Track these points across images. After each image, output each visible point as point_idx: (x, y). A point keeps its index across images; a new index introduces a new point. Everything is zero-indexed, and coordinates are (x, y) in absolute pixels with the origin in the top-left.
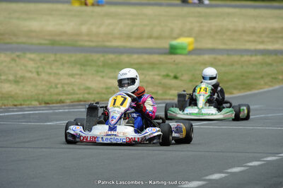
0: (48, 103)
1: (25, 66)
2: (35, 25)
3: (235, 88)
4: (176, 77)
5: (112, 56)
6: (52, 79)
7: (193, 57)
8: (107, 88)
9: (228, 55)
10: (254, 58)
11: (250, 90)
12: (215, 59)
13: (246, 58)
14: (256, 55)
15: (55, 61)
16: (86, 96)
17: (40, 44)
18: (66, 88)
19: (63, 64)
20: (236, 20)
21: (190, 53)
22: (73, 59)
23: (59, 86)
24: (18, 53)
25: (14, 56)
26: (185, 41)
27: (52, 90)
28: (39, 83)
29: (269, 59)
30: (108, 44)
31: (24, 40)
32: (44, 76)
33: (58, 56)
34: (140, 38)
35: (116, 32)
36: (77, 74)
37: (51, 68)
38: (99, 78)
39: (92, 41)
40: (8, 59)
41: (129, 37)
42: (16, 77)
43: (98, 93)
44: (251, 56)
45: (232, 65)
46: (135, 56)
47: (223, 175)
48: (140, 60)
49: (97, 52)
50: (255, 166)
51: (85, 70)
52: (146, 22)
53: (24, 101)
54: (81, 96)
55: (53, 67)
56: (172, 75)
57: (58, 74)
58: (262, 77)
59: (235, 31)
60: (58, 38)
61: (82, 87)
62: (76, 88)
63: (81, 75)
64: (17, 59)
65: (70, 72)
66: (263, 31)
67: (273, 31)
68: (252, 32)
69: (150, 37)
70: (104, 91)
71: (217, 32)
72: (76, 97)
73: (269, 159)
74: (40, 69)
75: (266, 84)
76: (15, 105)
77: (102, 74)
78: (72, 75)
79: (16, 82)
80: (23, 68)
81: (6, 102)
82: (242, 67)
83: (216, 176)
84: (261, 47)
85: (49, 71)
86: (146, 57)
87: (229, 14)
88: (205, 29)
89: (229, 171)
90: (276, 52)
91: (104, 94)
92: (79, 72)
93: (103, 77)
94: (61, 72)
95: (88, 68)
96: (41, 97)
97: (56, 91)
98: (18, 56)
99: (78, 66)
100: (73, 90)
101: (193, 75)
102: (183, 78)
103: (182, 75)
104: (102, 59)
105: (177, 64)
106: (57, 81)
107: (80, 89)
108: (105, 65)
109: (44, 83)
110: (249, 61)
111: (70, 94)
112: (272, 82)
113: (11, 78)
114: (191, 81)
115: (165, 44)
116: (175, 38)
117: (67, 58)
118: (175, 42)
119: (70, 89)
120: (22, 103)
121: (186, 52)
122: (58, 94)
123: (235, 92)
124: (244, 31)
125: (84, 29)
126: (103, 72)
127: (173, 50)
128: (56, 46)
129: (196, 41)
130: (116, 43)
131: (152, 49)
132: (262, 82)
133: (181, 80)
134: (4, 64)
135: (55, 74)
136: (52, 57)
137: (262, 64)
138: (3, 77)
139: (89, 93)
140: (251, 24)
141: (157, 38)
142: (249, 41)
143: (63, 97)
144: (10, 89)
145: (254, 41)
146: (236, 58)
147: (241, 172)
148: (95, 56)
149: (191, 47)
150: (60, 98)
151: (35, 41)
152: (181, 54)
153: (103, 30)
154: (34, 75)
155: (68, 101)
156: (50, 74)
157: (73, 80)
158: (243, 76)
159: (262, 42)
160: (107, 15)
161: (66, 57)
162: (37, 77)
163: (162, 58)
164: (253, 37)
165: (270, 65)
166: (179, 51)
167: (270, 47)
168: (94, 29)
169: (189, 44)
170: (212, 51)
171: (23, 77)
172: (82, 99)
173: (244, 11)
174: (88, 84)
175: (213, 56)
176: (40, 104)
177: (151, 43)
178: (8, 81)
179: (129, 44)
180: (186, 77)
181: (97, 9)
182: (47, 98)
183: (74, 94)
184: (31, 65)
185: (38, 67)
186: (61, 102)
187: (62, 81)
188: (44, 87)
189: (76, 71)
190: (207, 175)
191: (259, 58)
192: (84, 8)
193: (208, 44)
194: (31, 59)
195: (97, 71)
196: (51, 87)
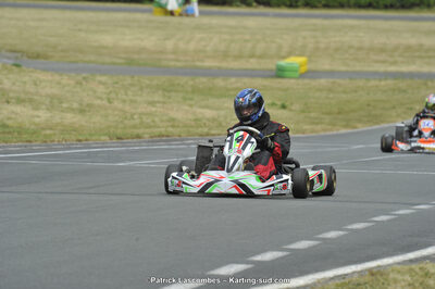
0: (121, 139)
1: (95, 92)
2: (107, 39)
3: (360, 121)
4: (284, 107)
5: (204, 80)
6: (127, 108)
7: (306, 81)
8: (196, 120)
9: (351, 79)
10: (383, 83)
11: (377, 123)
12: (334, 83)
13: (373, 83)
14: (386, 79)
15: (132, 85)
16: (171, 129)
17: (114, 64)
18: (144, 119)
19: (141, 89)
20: (361, 34)
21: (303, 76)
22: (155, 82)
23: (135, 117)
24: (84, 75)
25: (79, 78)
26: (296, 61)
27: (126, 122)
28: (110, 111)
29: (402, 84)
30: (198, 64)
31: (93, 58)
32: (117, 104)
33: (136, 78)
34: (239, 57)
35: (208, 49)
36: (159, 102)
37: (126, 94)
38: (187, 108)
39: (177, 60)
40: (72, 82)
41: (225, 55)
42: (81, 105)
43: (185, 126)
44: (380, 80)
45: (356, 91)
46: (233, 80)
47: (341, 233)
48: (239, 85)
49: (185, 74)
50: (383, 222)
51: (169, 98)
52: (247, 37)
53: (90, 135)
54: (163, 129)
55: (130, 93)
56: (279, 103)
57: (135, 102)
58: (394, 108)
59: (360, 49)
60: (136, 57)
61: (165, 118)
62: (156, 119)
63: (164, 103)
64: (84, 83)
65: (150, 99)
66: (396, 48)
67: (408, 48)
68: (382, 50)
69: (252, 56)
70: (193, 123)
71: (337, 50)
72: (156, 131)
73: (401, 212)
74: (113, 95)
75: (398, 116)
76: (80, 141)
77: (191, 102)
78: (152, 103)
79: (82, 111)
80: (90, 93)
81: (67, 136)
82: (368, 94)
83: (332, 234)
84: (393, 69)
85: (124, 97)
86: (246, 80)
87: (352, 27)
88: (322, 46)
89: (349, 227)
90: (411, 75)
91: (192, 127)
92: (161, 99)
93: (191, 106)
94: (139, 99)
95: (173, 94)
96: (112, 130)
97: (132, 122)
98: (84, 78)
99: (160, 92)
100: (153, 121)
101: (306, 104)
102: (293, 108)
103: (292, 104)
104: (191, 83)
105: (286, 90)
106: (133, 111)
107: (162, 121)
108: (195, 90)
109: (116, 113)
110: (377, 86)
111: (150, 127)
112: (405, 113)
113: (75, 105)
114: (303, 111)
115: (270, 65)
116: (284, 58)
117: (148, 82)
118: (283, 63)
119: (149, 121)
120: (89, 138)
121: (297, 75)
122: (134, 127)
123: (359, 125)
124: (371, 49)
125: (170, 45)
126: (191, 99)
127: (280, 73)
128: (134, 66)
129: (310, 61)
130: (208, 63)
131: (253, 70)
132: (394, 114)
133: (291, 110)
134: (67, 88)
135: (132, 101)
136: (129, 80)
137: (394, 90)
138: (65, 105)
139: (173, 126)
140: (380, 40)
141: (260, 57)
142: (377, 62)
143: (140, 131)
144: (75, 120)
145: (384, 62)
146: (361, 83)
147: (364, 229)
148: (183, 80)
149: (303, 69)
150: (136, 131)
151: (107, 60)
152: (290, 78)
153: (192, 46)
154: (105, 102)
155: (146, 136)
156: (124, 101)
157: (154, 109)
158: (369, 105)
159: (395, 63)
160: (198, 28)
161: (146, 81)
162: (108, 104)
163: (267, 82)
164: (383, 57)
165: (404, 91)
166: (287, 74)
167: (404, 69)
168: (182, 45)
169: (301, 65)
170: (331, 74)
171: (90, 105)
172: (164, 133)
173: (372, 23)
174: (173, 114)
175: (331, 80)
176: (111, 139)
177: (253, 64)
178: (72, 110)
179: (224, 65)
180: (296, 107)
181: (186, 20)
182: (119, 132)
183: (155, 127)
184: (101, 89)
185: (111, 92)
186: (138, 137)
187: (139, 110)
188: (117, 118)
189: (157, 97)
190: (321, 233)
191: (390, 82)
192: (169, 18)
193: (325, 64)
194: (100, 83)
195: (185, 99)
196: (126, 118)
